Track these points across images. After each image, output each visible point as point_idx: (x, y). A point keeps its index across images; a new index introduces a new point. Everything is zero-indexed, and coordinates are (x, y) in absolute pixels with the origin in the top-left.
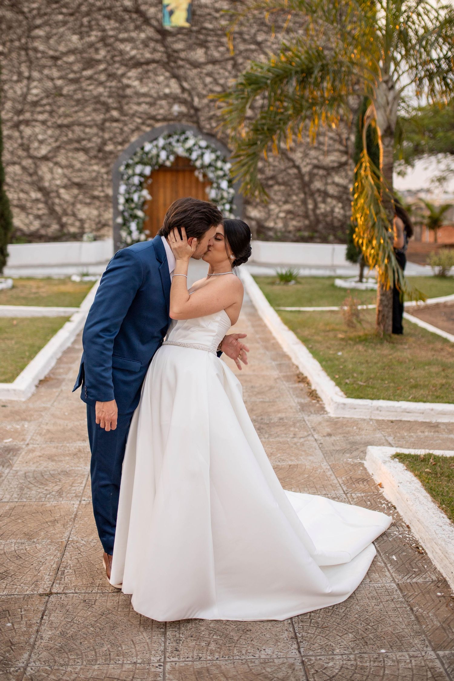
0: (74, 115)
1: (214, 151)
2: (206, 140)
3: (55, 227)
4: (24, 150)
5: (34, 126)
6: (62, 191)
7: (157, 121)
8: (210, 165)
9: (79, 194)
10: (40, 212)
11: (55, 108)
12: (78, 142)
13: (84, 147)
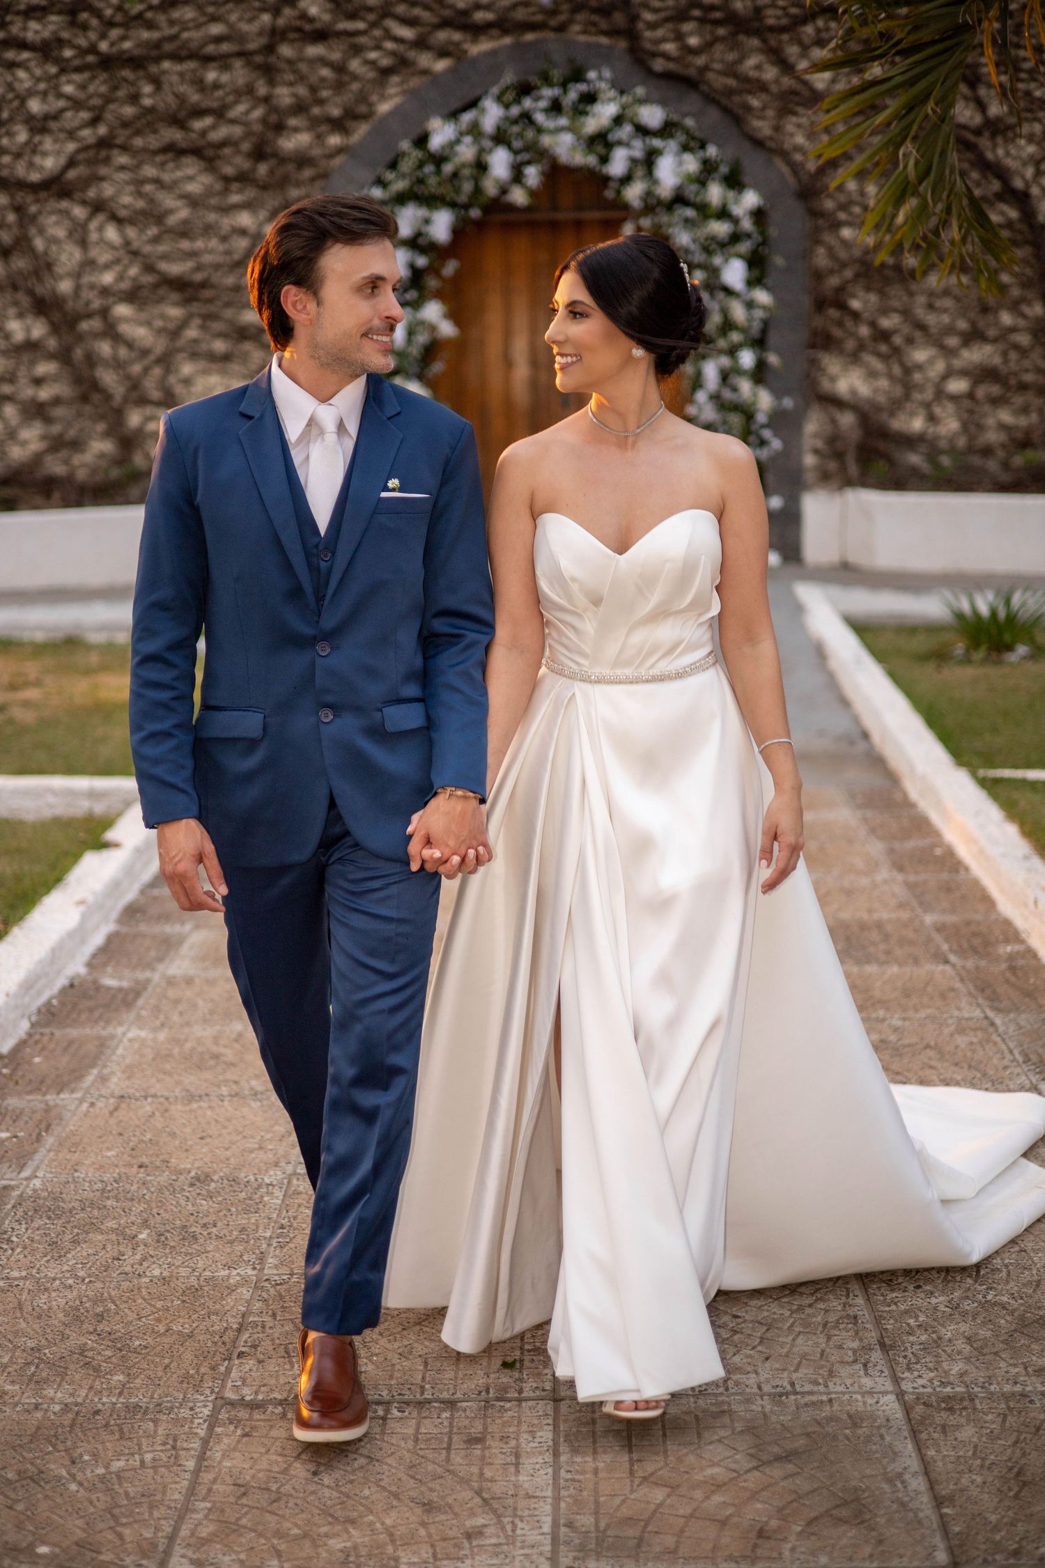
0: (161, 19)
1: (693, 144)
2: (663, 103)
3: (100, 447)
5: (12, 65)
6: (122, 310)
7: (477, 31)
8: (679, 199)
9: (184, 324)
10: (44, 394)
12: (178, 122)
13: (202, 143)
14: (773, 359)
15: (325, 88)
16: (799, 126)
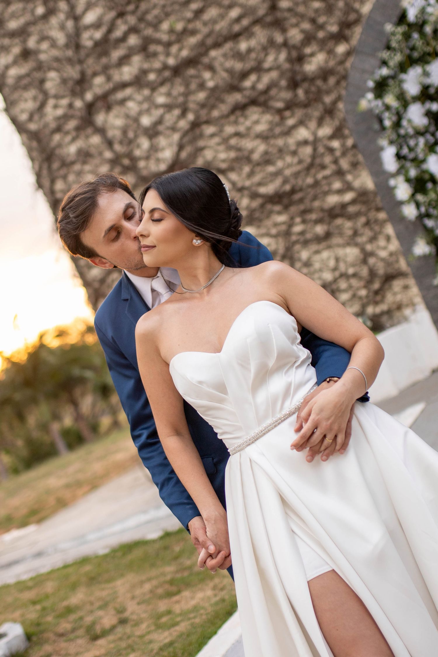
0: (198, 25)
4: (126, 170)
5: (123, 101)
11: (149, 32)
12: (234, 88)
13: (254, 94)
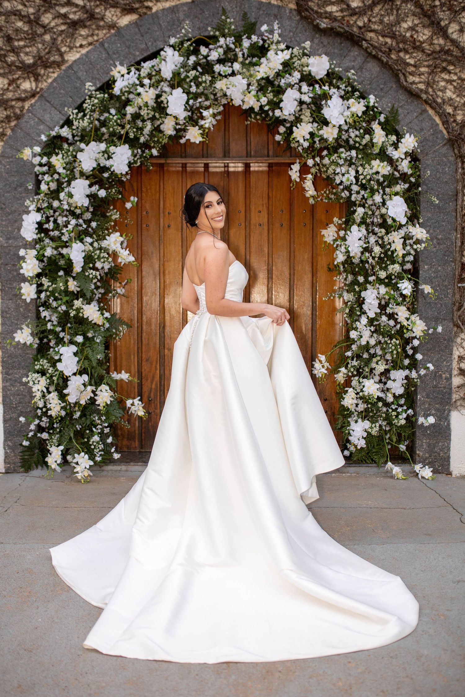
2: (329, 54)
8: (343, 141)
14: (427, 289)
15: (18, 40)
16: (450, 82)
